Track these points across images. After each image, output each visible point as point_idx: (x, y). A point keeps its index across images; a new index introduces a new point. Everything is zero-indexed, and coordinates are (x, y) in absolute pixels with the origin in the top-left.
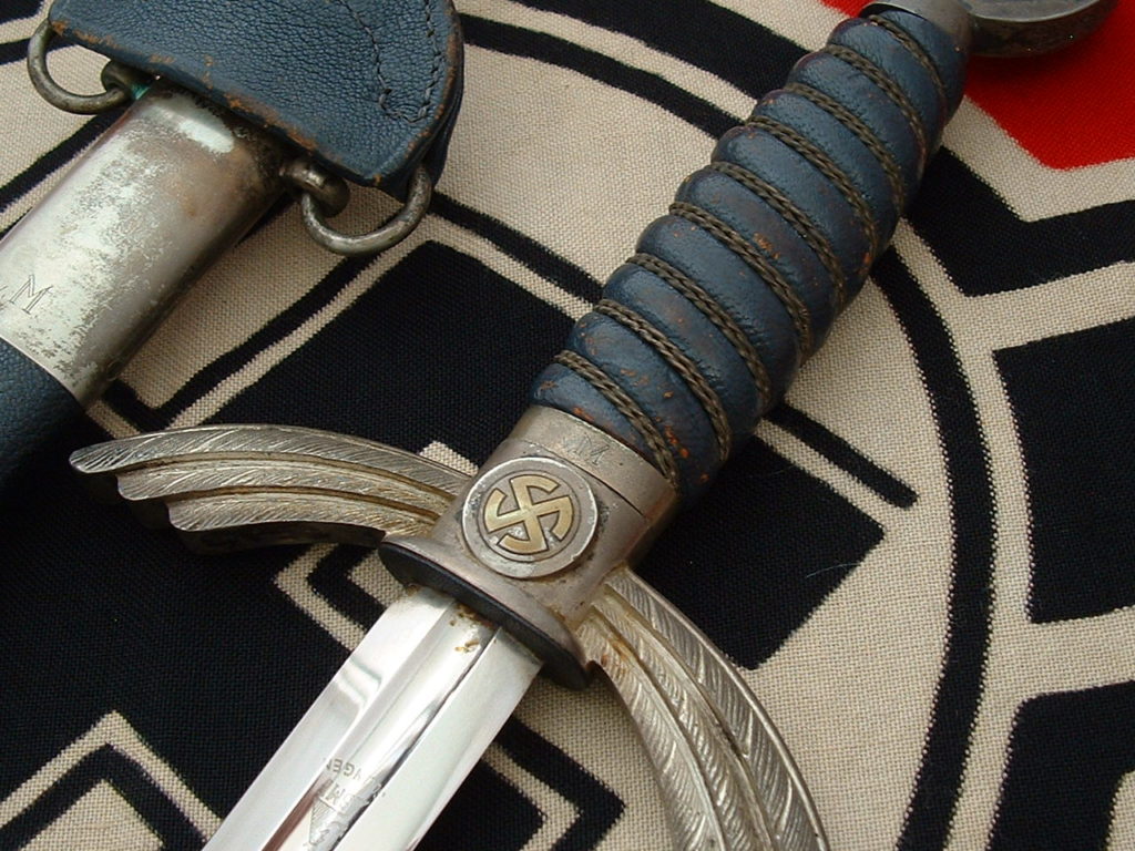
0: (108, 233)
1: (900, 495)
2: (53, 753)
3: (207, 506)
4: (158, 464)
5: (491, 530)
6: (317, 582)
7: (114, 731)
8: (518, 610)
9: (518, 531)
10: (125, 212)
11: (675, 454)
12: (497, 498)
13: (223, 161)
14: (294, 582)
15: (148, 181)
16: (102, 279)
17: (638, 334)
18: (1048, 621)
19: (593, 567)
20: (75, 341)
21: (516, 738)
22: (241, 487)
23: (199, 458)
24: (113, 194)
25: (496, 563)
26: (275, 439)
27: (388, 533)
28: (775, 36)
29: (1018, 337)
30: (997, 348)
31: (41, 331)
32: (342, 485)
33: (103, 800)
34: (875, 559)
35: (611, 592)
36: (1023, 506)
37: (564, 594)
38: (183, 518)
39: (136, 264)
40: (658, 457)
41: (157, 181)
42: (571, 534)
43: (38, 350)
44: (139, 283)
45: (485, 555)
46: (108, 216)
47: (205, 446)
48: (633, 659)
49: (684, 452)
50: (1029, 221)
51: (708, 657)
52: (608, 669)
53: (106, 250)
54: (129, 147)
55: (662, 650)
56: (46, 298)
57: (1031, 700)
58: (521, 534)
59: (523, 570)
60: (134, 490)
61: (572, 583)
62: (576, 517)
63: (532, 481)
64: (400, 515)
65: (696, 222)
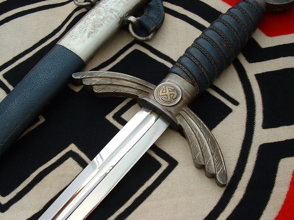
1: (236, 103)
2: (60, 152)
6: (115, 117)
7: (73, 147)
14: (110, 117)
18: (266, 129)
28: (211, 7)
29: (260, 72)
30: (255, 74)
33: (70, 161)
34: (230, 115)
36: (261, 105)
50: (263, 48)
57: (262, 144)
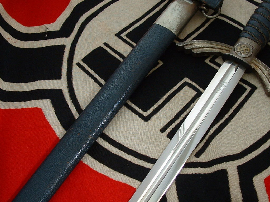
0: (178, 14)
3: (197, 50)
4: (189, 45)
5: (239, 51)
6: (211, 61)
8: (244, 61)
9: (243, 51)
10: (180, 11)
11: (260, 43)
12: (239, 48)
13: (192, 5)
14: (207, 61)
15: (182, 7)
16: (178, 20)
17: (254, 28)
19: (252, 56)
20: (176, 28)
21: (242, 80)
22: (202, 47)
23: (195, 44)
24: (177, 9)
25: (240, 55)
26: (206, 42)
27: (223, 53)
31: (171, 27)
32: (216, 47)
33: (187, 88)
35: (254, 60)
37: (249, 59)
38: (194, 51)
39: (183, 18)
40: (258, 43)
41: (183, 7)
42: (249, 52)
43: (171, 29)
44: (183, 21)
45: (239, 54)
46: (177, 12)
47: (196, 42)
48: (258, 68)
49: (262, 43)
51: (268, 68)
52: (255, 69)
53: (178, 16)
54: (178, 3)
55: (262, 67)
56: (171, 22)
58: (243, 52)
59: (244, 56)
60: (187, 48)
61: (250, 58)
62: (250, 50)
63: (243, 46)
64: (225, 51)
65: (259, 14)
